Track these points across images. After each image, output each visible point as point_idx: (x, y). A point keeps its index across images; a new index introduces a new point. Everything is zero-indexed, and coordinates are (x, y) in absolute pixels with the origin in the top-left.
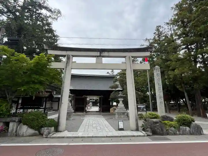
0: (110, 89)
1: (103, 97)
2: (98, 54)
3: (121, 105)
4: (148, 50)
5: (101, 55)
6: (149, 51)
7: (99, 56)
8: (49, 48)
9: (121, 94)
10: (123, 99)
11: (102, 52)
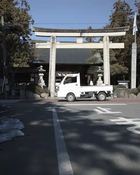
3: (100, 81)
5: (82, 36)
6: (125, 31)
7: (80, 37)
8: (36, 30)
9: (100, 69)
10: (102, 75)
11: (83, 32)
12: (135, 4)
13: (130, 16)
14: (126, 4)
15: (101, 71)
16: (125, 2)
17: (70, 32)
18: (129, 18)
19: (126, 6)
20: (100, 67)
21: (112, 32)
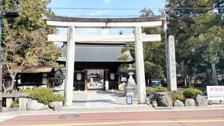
0: (118, 61)
1: (108, 70)
2: (103, 24)
3: (131, 80)
5: (107, 26)
6: (161, 20)
7: (105, 27)
8: (48, 18)
9: (131, 67)
10: (133, 73)
11: (108, 22)
12: (159, 10)
15: (133, 69)
16: (150, 10)
20: (130, 65)
21: (145, 21)
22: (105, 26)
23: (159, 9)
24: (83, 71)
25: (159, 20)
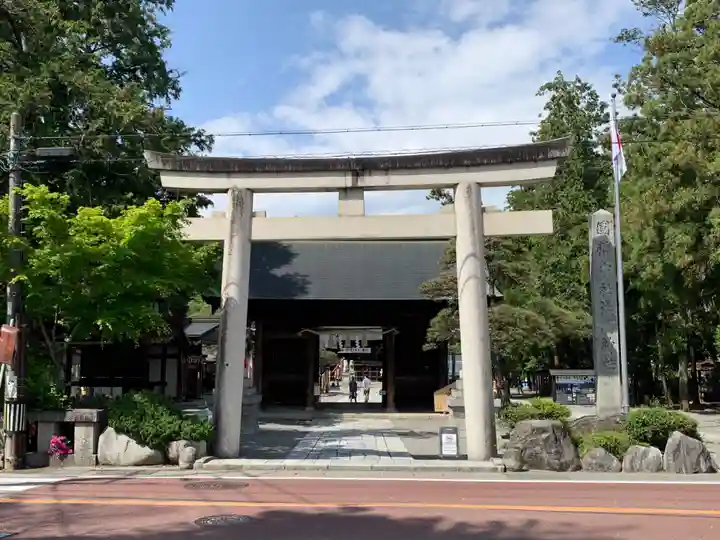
2: (346, 181)
4: (550, 156)
6: (553, 159)
8: (164, 164)
13: (601, 128)
14: (584, 87)
16: (579, 81)
17: (306, 168)
18: (597, 135)
19: (584, 94)
21: (493, 164)
22: (349, 184)
23: (615, 81)
24: (300, 334)
25: (546, 159)
